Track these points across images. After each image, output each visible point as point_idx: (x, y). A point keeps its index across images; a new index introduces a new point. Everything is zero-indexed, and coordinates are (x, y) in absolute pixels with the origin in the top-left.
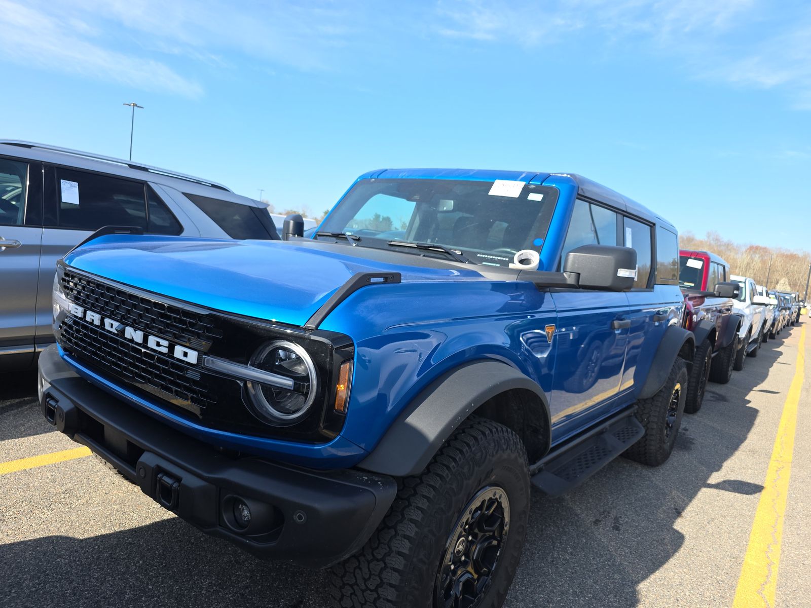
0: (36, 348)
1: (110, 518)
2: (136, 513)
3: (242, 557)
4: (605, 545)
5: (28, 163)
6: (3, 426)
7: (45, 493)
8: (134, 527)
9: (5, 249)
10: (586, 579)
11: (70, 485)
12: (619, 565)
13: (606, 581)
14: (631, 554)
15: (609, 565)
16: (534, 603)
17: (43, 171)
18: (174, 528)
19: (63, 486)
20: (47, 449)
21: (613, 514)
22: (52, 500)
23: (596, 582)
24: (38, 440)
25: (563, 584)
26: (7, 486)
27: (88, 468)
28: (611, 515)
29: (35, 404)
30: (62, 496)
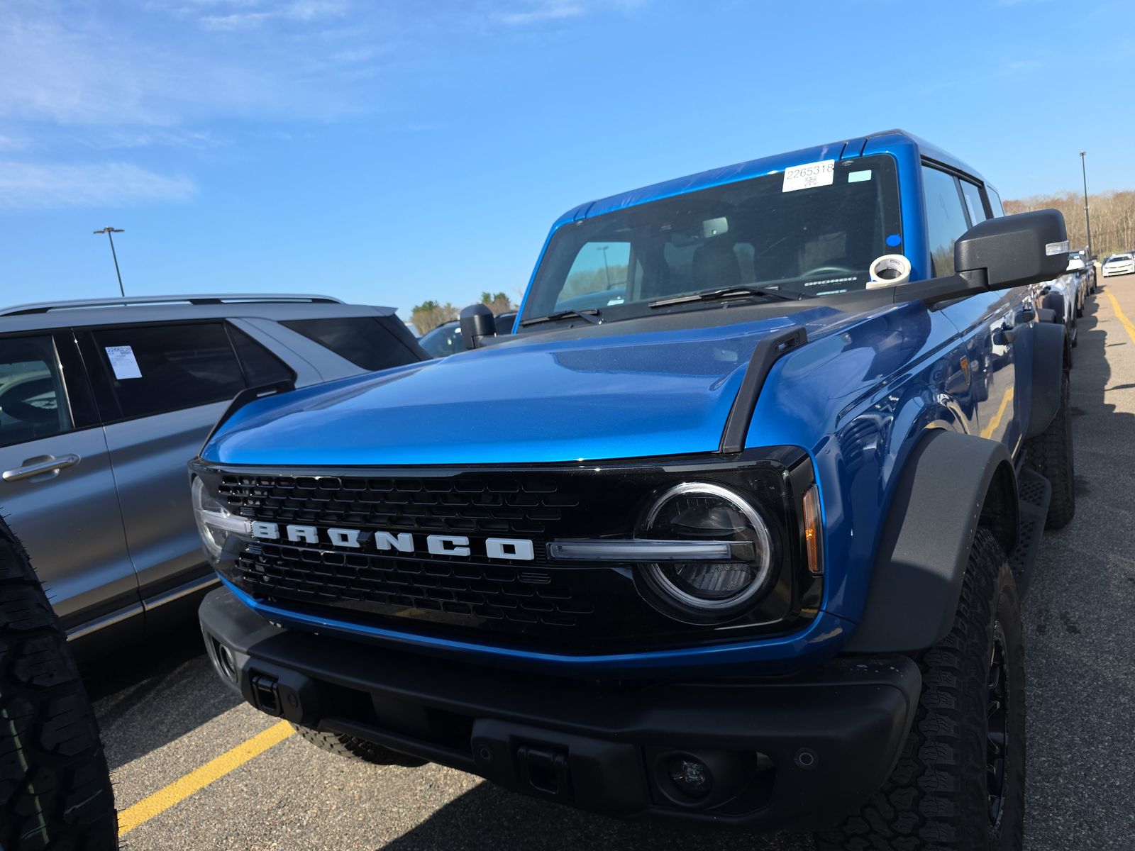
0: (145, 605)
1: (368, 825)
2: (401, 806)
3: (590, 827)
4: (1077, 659)
5: (50, 335)
6: (132, 732)
7: (252, 816)
8: (410, 828)
9: (60, 472)
10: (1085, 715)
11: (280, 792)
12: (1114, 682)
13: (1113, 710)
14: (1119, 662)
15: (1101, 686)
16: (1040, 773)
17: (76, 341)
18: (467, 813)
19: (272, 797)
20: (216, 748)
21: (1055, 611)
22: (267, 823)
23: (1102, 716)
24: (196, 738)
25: (1059, 733)
26: (191, 822)
27: (292, 758)
28: (1052, 613)
29: (161, 687)
30: (280, 812)
